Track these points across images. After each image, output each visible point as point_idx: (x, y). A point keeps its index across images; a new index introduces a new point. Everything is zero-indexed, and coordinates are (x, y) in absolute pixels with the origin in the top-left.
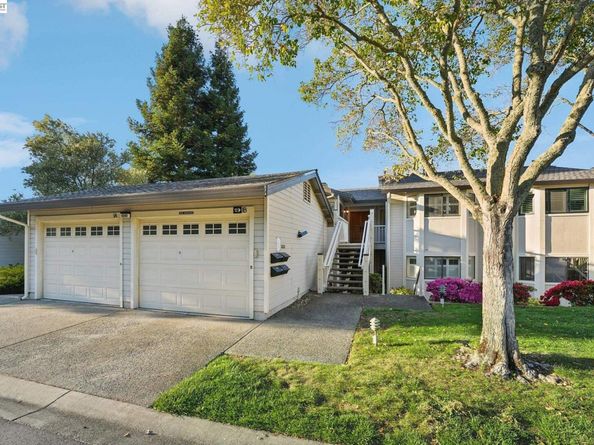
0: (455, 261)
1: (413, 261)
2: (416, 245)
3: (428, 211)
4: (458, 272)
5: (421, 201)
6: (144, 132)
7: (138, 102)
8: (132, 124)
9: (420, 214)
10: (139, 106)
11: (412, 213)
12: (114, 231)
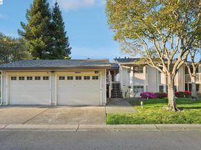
0: (142, 87)
1: (130, 87)
2: (131, 82)
3: (134, 72)
4: (143, 90)
5: (132, 68)
6: (25, 36)
7: (21, 23)
8: (19, 32)
9: (132, 72)
10: (22, 25)
11: (129, 72)
12: (46, 78)
